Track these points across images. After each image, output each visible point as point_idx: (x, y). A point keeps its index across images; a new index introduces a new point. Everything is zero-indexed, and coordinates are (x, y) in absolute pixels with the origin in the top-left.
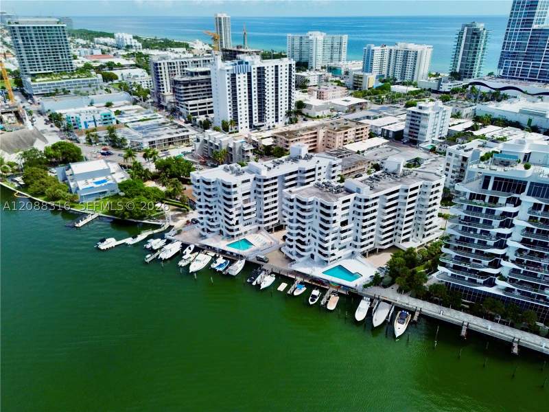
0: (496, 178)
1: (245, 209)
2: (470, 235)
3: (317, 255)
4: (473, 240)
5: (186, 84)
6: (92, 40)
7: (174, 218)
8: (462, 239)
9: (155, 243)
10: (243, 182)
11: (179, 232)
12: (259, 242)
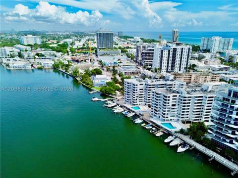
0: (234, 92)
1: (140, 95)
2: (223, 117)
3: (161, 117)
4: (225, 120)
5: (146, 54)
6: (126, 39)
7: (119, 96)
8: (220, 119)
9: (109, 102)
10: (141, 85)
11: (118, 100)
12: (143, 109)
